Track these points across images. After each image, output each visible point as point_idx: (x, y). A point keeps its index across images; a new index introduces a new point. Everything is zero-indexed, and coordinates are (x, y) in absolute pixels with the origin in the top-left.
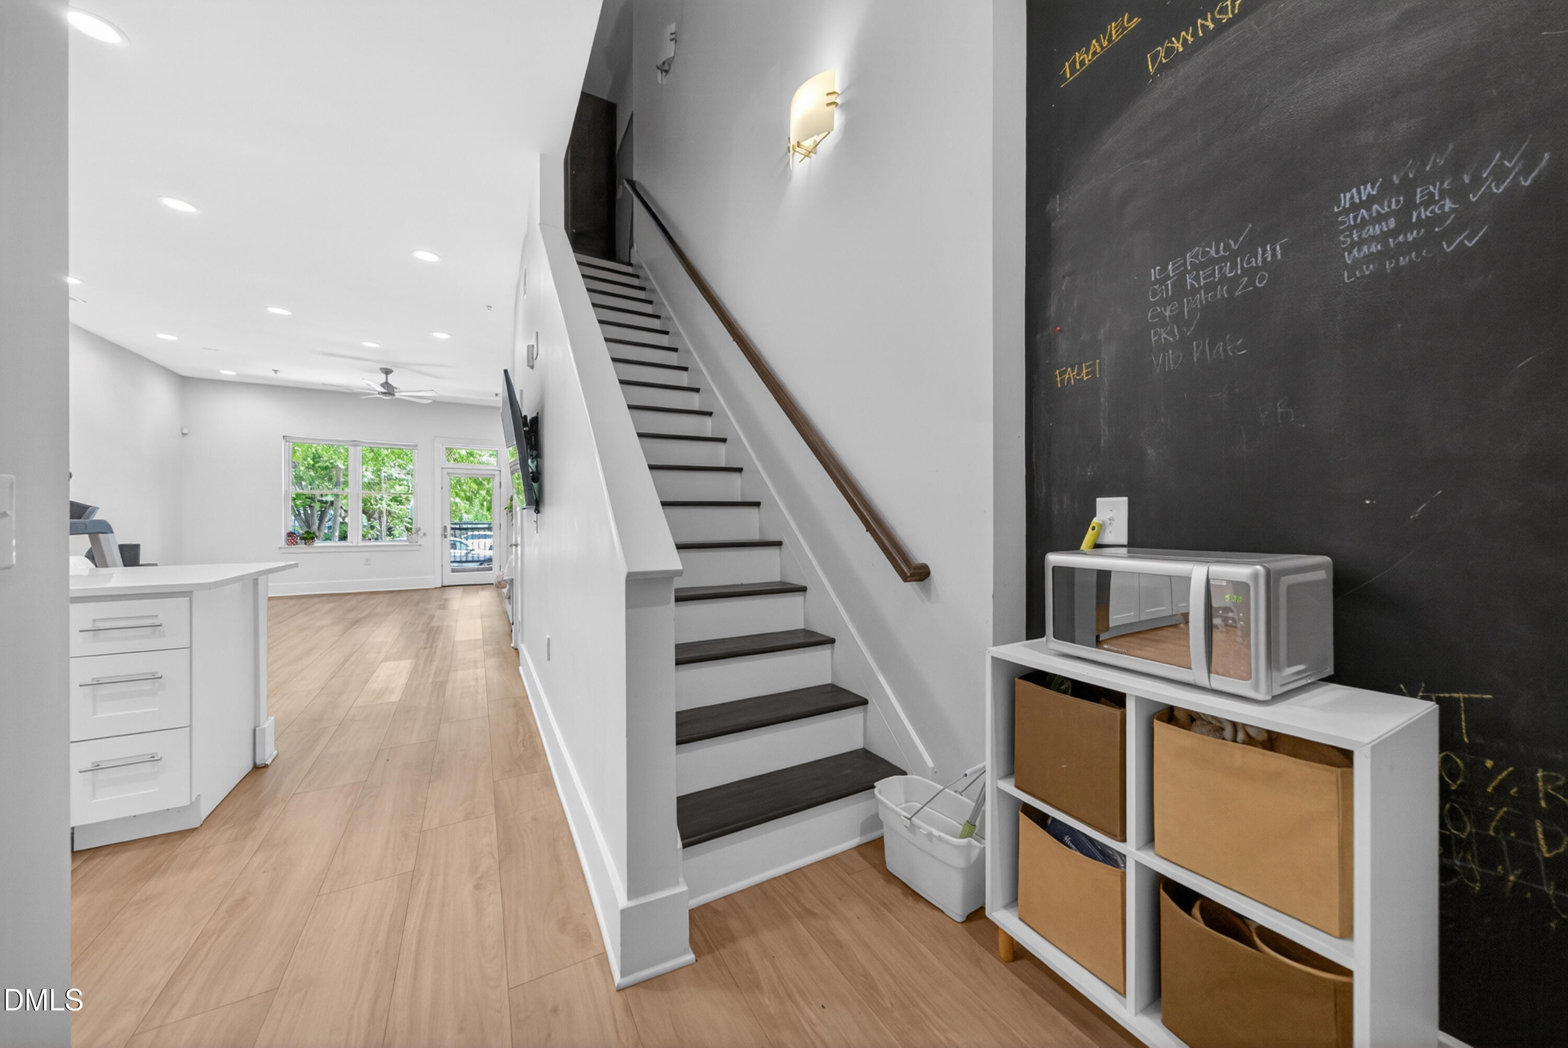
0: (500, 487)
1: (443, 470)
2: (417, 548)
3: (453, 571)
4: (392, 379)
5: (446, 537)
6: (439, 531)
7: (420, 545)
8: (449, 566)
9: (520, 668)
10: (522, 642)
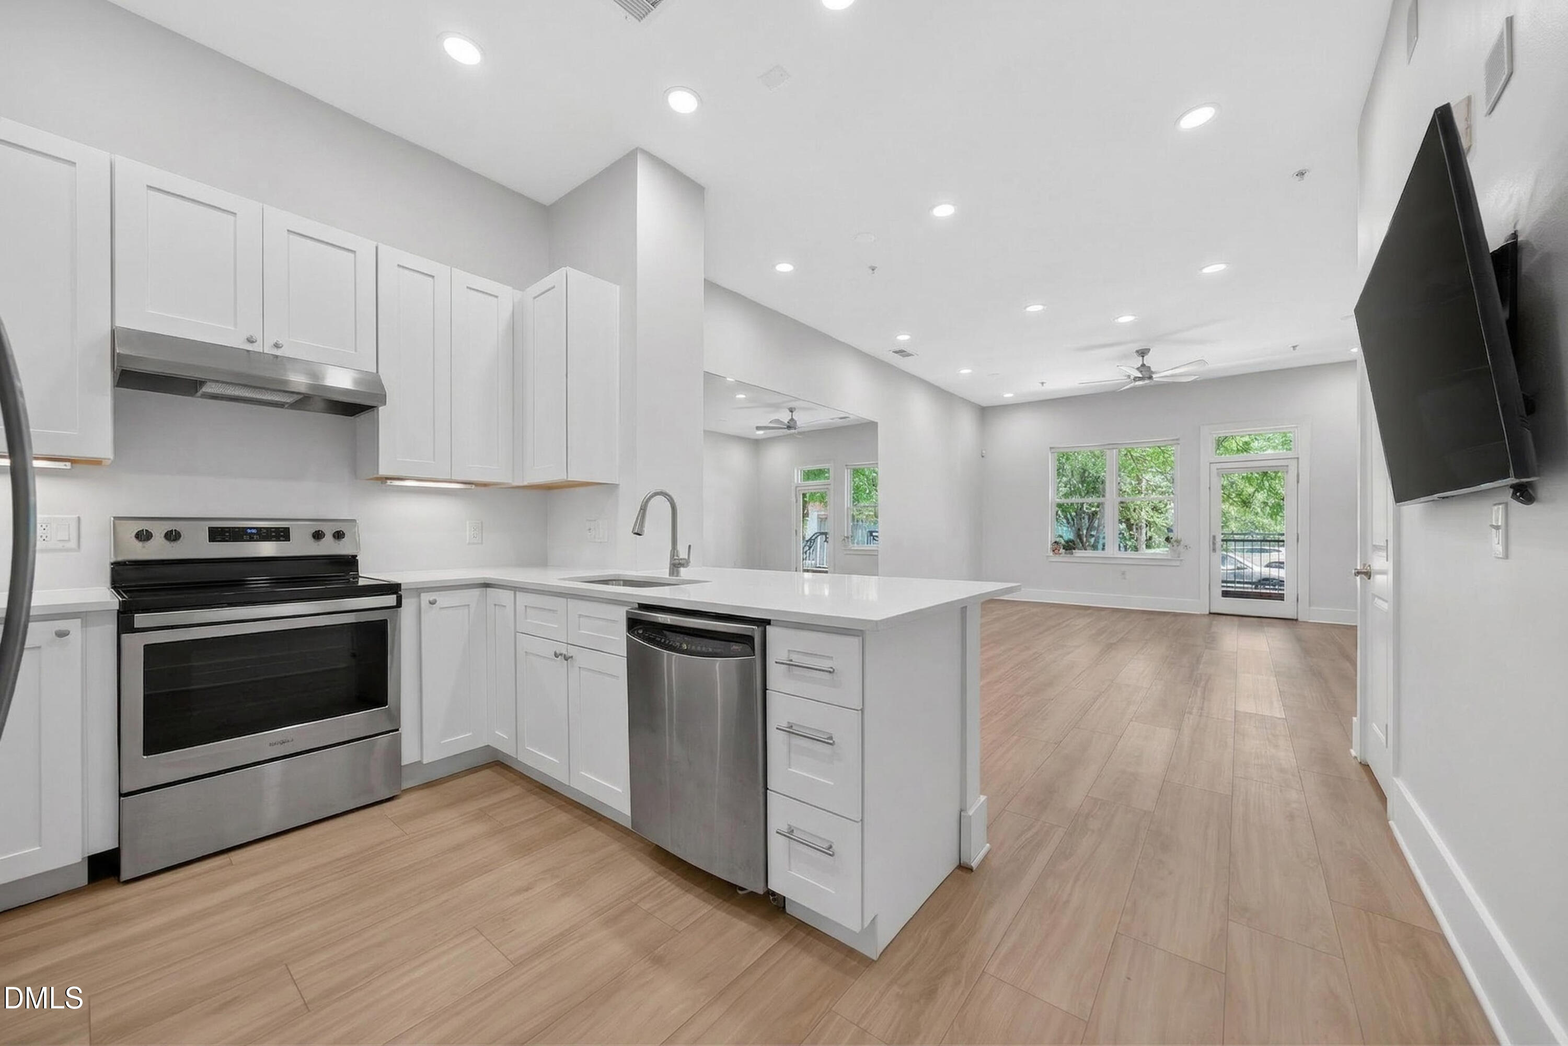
0: (1298, 482)
1: (1212, 465)
2: (1178, 563)
3: (1226, 594)
4: (1149, 360)
5: (1214, 550)
6: (1205, 545)
7: (1181, 560)
8: (1218, 591)
9: (1391, 823)
10: (1397, 771)
